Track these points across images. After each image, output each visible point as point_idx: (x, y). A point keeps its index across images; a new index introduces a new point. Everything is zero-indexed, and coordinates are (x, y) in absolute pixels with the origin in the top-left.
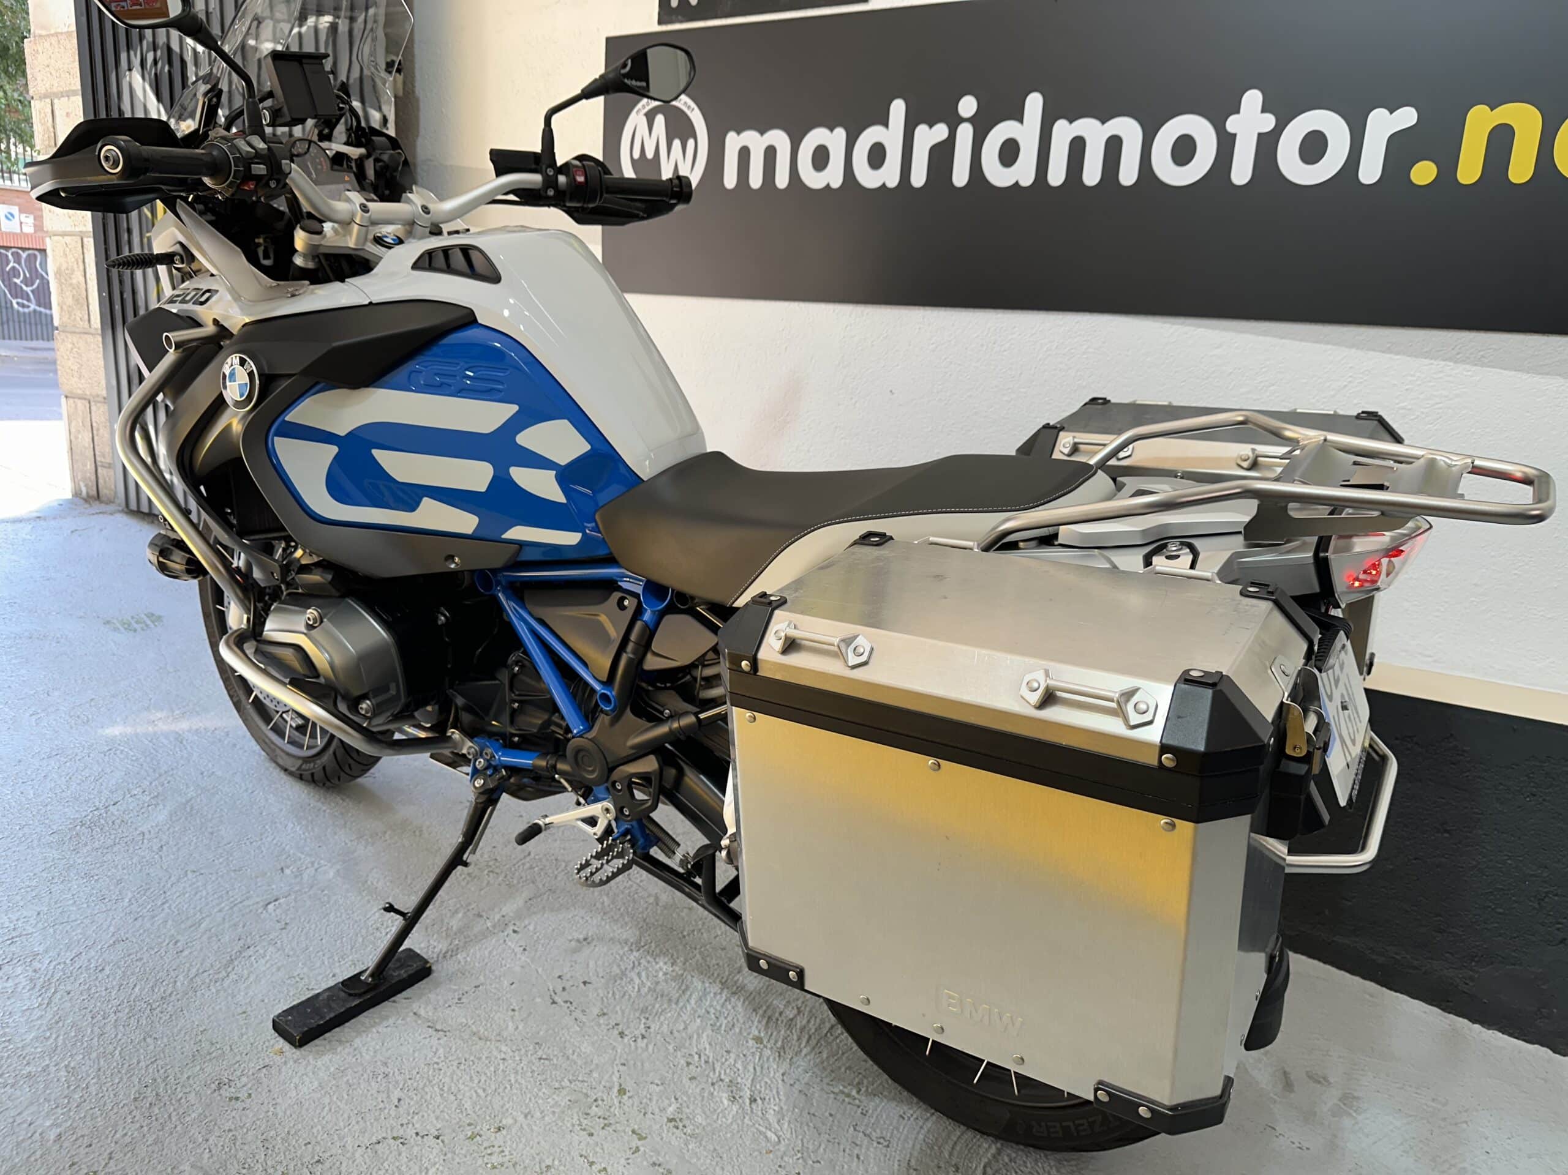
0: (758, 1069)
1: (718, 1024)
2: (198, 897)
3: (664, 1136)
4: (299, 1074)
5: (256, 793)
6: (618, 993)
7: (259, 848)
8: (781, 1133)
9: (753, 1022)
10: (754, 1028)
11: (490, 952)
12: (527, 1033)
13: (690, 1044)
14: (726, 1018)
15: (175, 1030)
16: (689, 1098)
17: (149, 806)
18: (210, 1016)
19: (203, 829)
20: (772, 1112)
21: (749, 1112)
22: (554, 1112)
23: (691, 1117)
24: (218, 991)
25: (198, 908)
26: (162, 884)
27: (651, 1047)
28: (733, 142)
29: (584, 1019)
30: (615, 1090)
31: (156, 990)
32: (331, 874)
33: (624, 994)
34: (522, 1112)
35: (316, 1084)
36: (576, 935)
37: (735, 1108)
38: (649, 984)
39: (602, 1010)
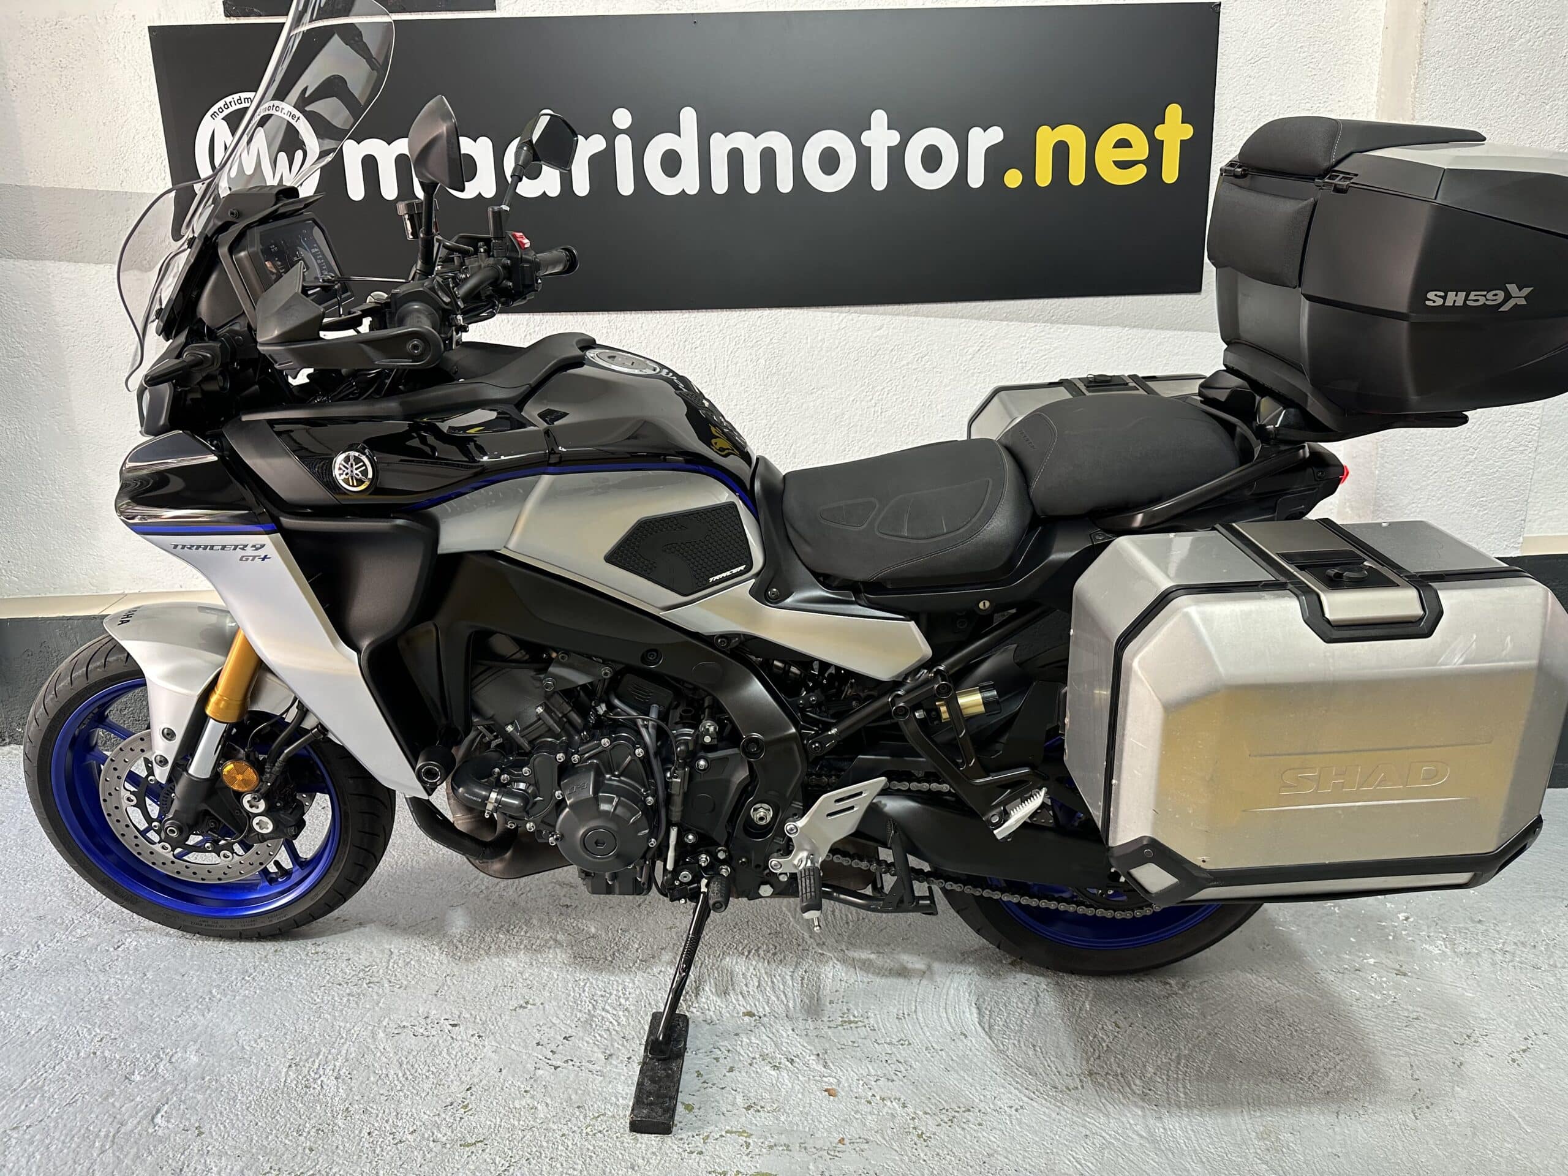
8: (833, 1074)
11: (449, 1054)
28: (353, 153)
29: (597, 1067)
33: (609, 1031)
36: (514, 1003)
37: (784, 1074)
38: (620, 1014)
39: (605, 1053)
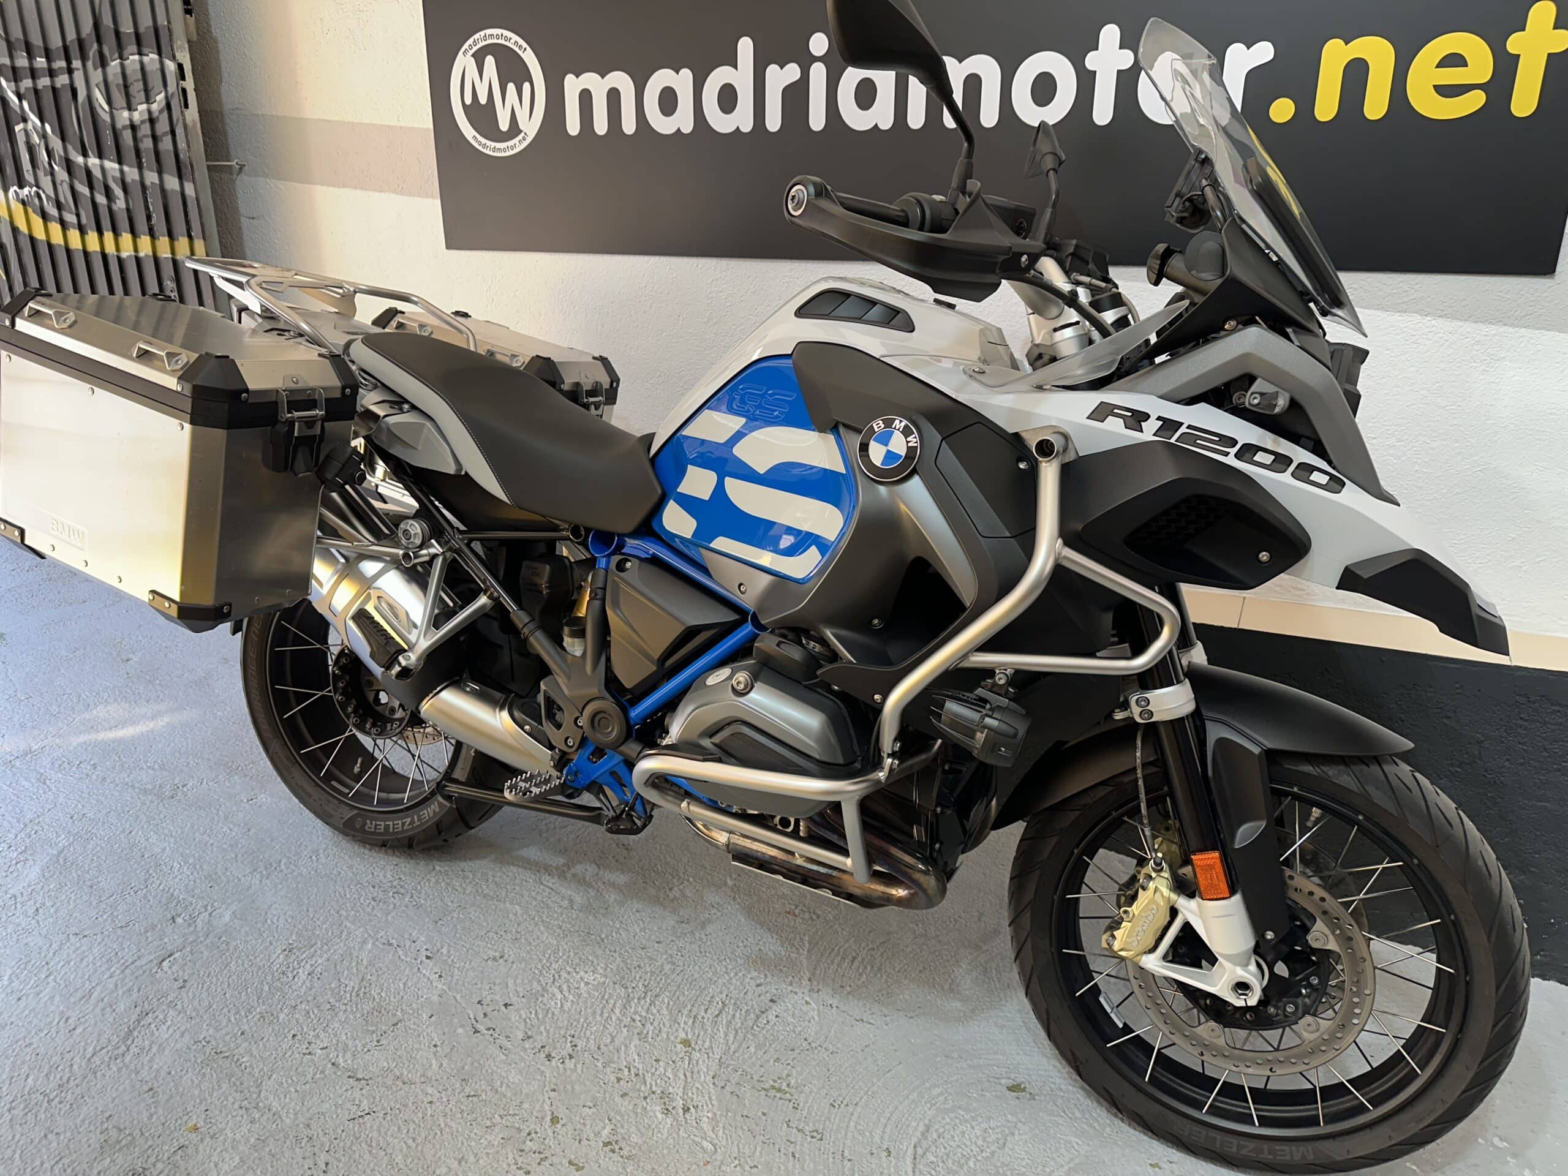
0: (689, 1075)
1: (645, 1032)
2: (84, 963)
3: (601, 1162)
4: (219, 1150)
5: (133, 833)
6: (540, 1012)
7: (145, 897)
8: (716, 1141)
9: (679, 1024)
10: (681, 1030)
11: (405, 984)
12: (452, 1070)
13: (619, 1058)
14: (652, 1024)
15: (78, 1121)
16: (622, 1116)
17: (17, 863)
18: (114, 1099)
19: (81, 882)
20: (707, 1120)
21: (683, 1123)
22: (488, 1153)
23: (627, 1137)
24: (119, 1070)
25: (86, 977)
26: (43, 955)
27: (579, 1067)
28: (573, 85)
29: (508, 1045)
30: (548, 1118)
31: (52, 1078)
32: (227, 918)
33: (548, 1011)
34: (455, 1158)
35: (237, 1159)
36: (491, 953)
37: (669, 1121)
38: (571, 997)
39: (526, 1033)
